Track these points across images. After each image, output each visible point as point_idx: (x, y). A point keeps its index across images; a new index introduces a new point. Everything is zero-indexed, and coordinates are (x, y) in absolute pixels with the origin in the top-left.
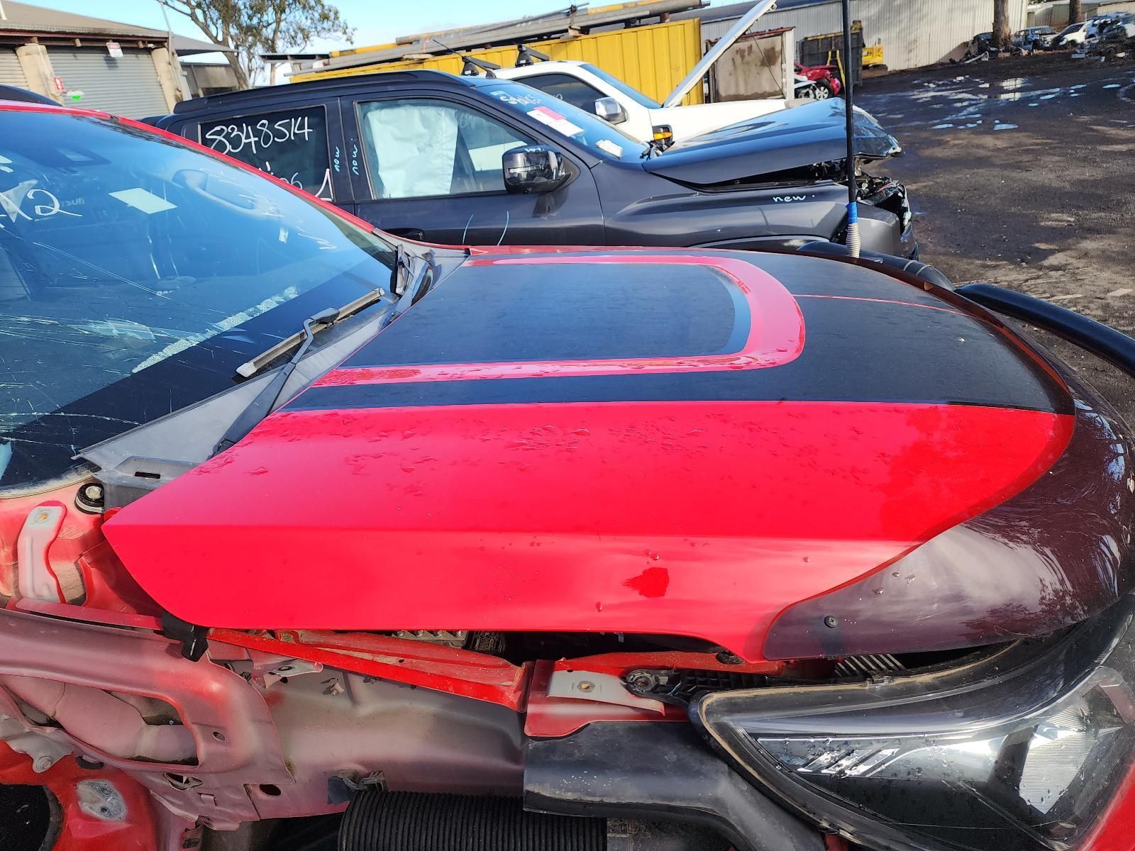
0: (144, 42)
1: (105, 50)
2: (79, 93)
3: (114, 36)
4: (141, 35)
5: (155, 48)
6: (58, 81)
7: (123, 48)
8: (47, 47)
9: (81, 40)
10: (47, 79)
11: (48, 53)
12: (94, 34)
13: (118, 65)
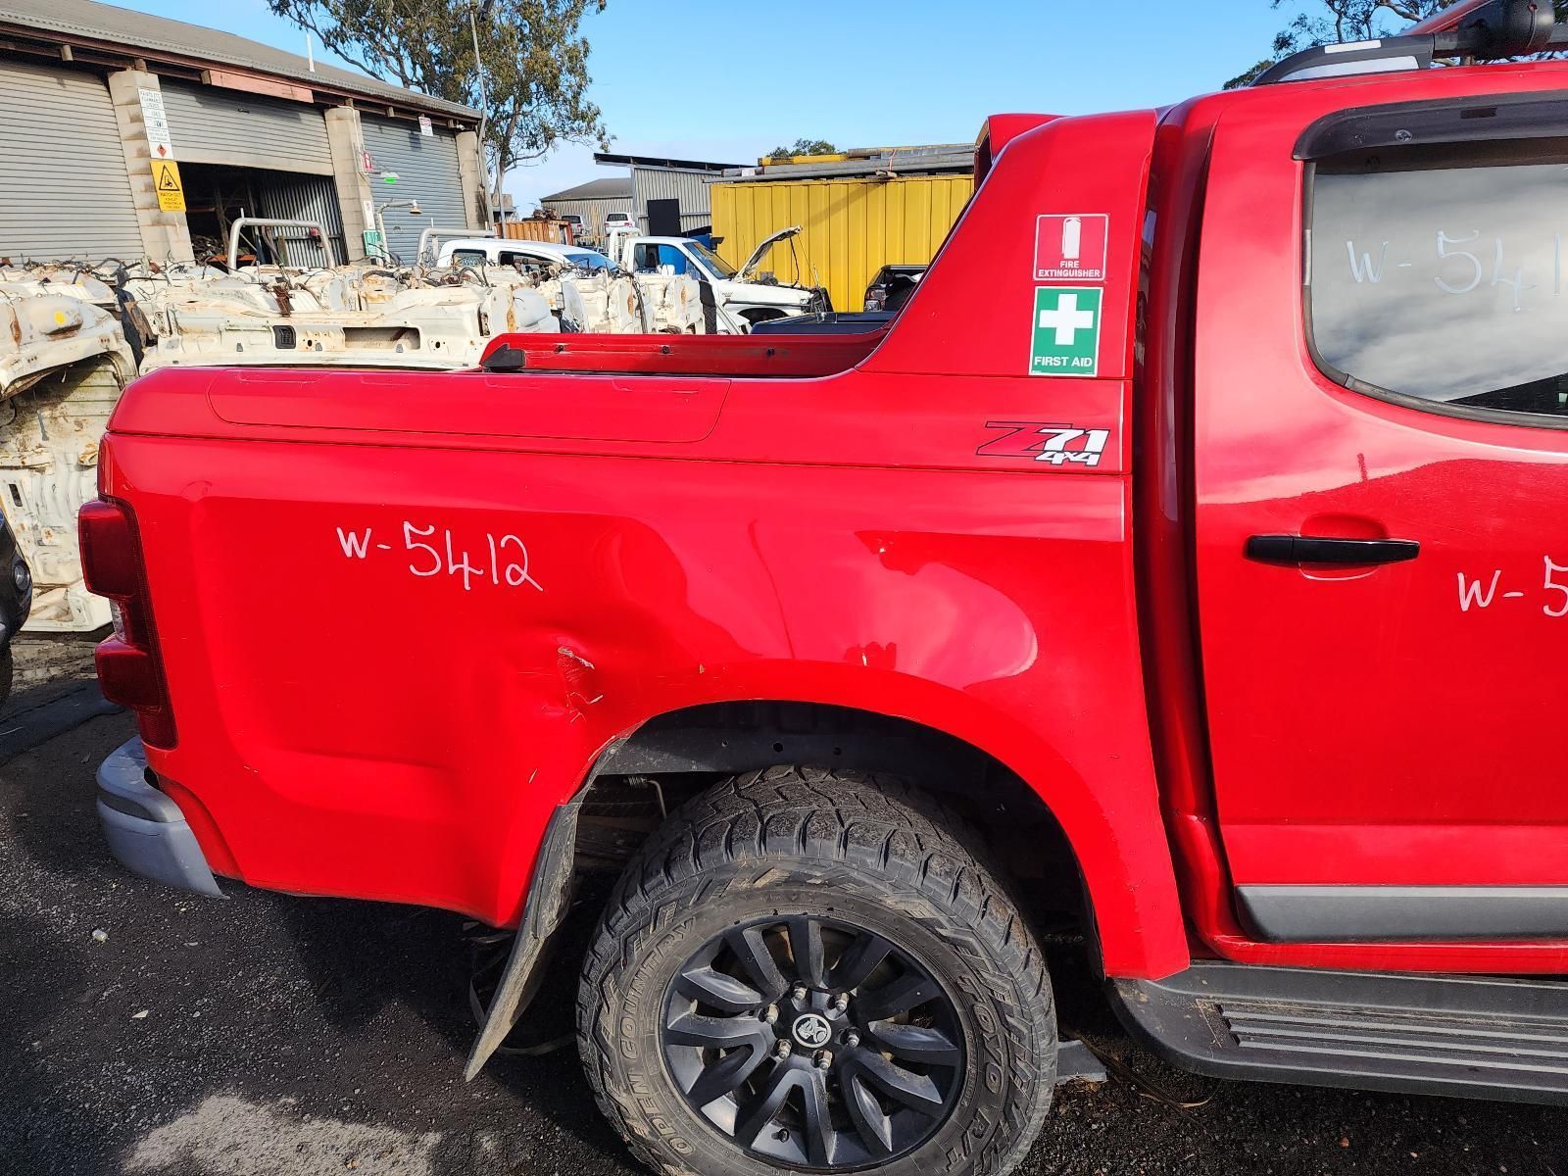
0: (455, 123)
1: (416, 126)
2: (394, 175)
3: (429, 109)
4: (455, 112)
5: (465, 131)
6: (367, 156)
7: (434, 126)
8: (362, 114)
9: (396, 110)
10: (356, 151)
11: (362, 121)
12: (412, 105)
13: (422, 146)
